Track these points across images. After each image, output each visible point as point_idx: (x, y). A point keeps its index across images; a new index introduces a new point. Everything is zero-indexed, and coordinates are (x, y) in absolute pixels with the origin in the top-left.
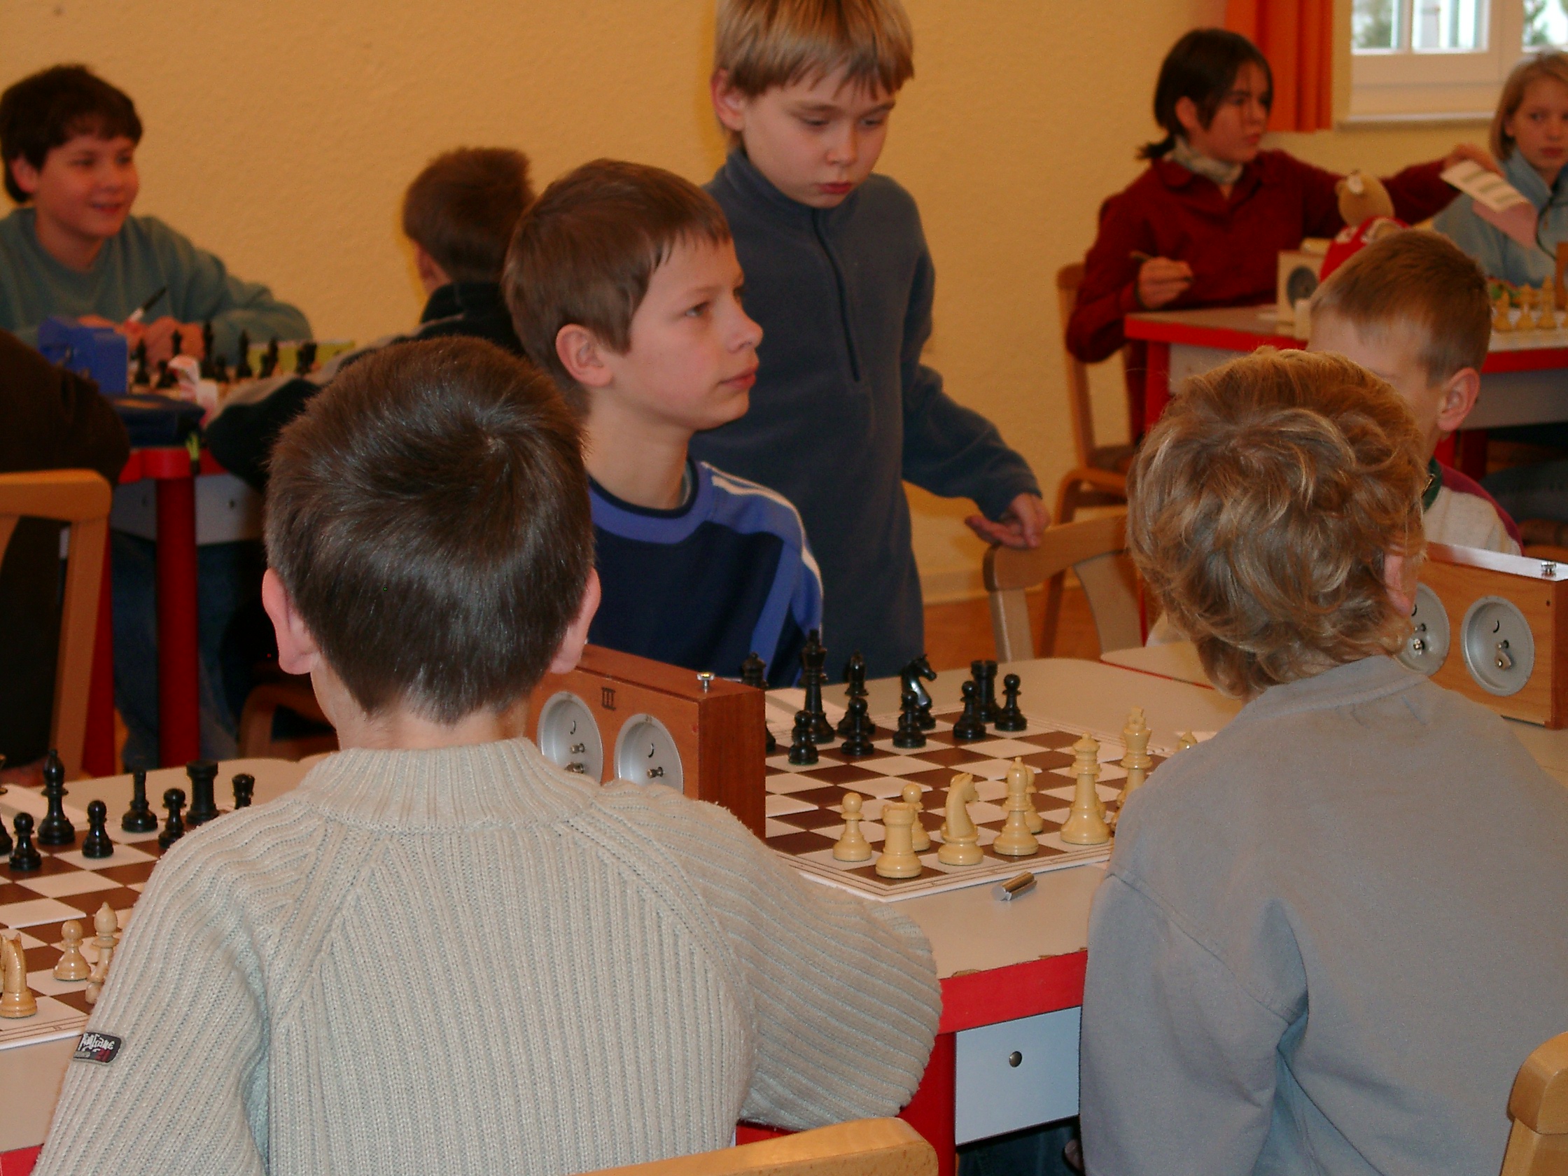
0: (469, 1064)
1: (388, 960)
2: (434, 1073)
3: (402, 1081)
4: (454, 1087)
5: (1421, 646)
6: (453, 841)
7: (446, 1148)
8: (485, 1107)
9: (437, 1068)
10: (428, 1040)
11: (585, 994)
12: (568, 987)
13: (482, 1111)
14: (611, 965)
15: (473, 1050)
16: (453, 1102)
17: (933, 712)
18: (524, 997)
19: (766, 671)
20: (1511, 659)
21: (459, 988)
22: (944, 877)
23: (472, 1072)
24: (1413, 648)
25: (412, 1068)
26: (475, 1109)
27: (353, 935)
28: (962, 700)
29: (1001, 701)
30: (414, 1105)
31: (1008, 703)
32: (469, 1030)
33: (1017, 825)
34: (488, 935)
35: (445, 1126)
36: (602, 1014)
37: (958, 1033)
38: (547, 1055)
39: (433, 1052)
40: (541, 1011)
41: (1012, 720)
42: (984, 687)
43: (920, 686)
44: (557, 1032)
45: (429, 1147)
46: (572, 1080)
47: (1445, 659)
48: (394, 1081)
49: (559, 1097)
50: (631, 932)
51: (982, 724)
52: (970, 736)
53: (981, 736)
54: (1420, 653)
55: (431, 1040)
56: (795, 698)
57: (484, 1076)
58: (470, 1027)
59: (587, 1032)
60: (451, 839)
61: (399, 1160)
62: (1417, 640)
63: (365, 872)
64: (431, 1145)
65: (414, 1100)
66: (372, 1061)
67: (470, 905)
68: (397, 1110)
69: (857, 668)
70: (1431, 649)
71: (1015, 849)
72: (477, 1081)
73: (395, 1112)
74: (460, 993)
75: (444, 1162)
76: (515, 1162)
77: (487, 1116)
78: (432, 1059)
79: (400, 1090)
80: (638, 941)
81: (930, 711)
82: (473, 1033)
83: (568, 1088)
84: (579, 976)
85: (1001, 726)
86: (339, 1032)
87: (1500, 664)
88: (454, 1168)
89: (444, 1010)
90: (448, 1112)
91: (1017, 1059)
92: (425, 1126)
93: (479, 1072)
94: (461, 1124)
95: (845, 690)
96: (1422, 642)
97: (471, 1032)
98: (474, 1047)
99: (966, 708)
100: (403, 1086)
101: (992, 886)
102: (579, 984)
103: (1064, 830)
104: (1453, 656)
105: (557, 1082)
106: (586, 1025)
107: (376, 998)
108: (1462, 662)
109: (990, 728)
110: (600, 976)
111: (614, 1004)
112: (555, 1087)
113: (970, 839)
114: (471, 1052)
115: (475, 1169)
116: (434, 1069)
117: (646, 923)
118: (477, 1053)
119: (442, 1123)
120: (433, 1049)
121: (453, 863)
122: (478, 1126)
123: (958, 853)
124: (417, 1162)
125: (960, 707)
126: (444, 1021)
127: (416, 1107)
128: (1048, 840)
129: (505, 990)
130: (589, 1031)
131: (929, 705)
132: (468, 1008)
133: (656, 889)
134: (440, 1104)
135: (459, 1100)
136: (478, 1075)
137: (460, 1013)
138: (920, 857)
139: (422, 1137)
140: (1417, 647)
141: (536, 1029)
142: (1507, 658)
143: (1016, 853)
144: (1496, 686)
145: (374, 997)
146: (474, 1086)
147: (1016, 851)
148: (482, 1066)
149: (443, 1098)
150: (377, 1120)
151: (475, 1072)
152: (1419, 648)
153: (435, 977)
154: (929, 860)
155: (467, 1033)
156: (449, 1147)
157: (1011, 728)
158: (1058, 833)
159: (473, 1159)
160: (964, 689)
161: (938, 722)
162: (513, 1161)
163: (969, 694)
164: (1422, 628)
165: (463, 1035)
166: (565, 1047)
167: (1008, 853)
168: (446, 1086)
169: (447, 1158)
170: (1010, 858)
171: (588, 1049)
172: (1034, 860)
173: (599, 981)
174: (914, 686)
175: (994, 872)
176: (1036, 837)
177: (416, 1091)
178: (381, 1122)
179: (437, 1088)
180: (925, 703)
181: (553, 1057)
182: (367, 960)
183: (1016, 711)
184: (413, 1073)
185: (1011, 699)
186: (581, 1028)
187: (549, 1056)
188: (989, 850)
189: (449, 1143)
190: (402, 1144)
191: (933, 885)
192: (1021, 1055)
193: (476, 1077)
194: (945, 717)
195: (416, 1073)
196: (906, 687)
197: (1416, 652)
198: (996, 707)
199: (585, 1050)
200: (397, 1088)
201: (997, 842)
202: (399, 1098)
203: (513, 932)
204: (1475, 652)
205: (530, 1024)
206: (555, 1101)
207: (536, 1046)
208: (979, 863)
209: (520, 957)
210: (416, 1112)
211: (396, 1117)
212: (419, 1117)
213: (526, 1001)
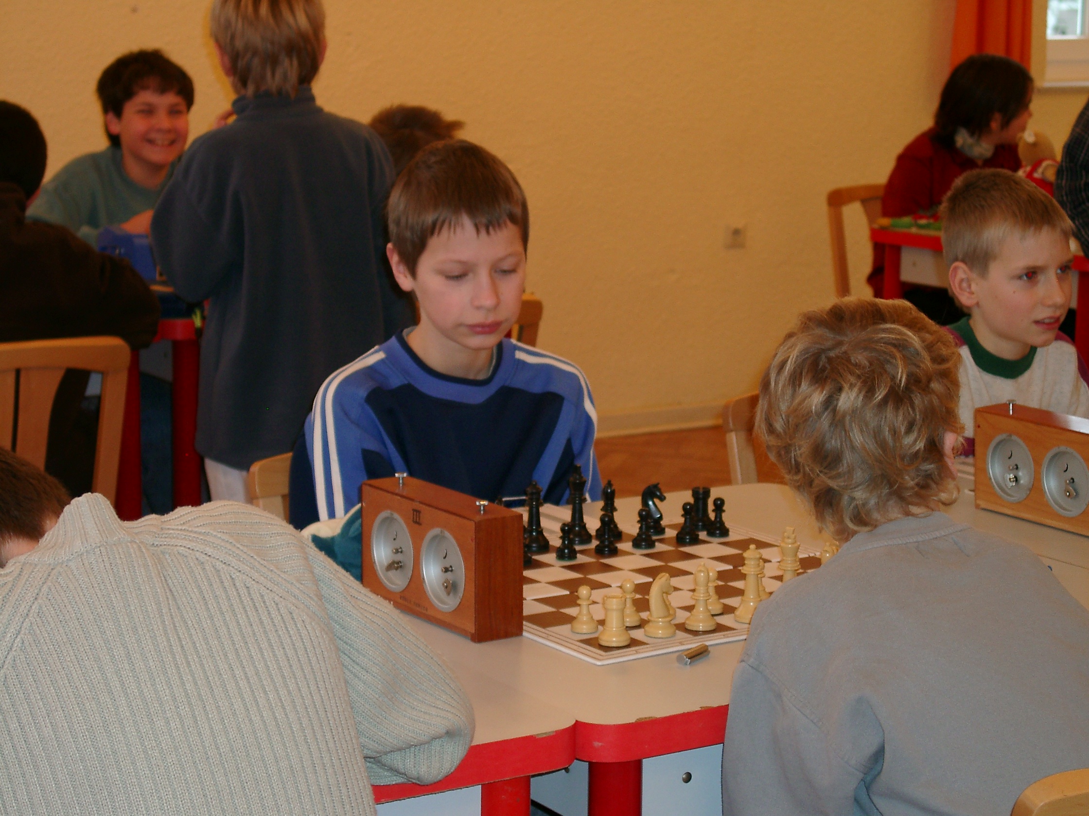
0: (130, 704)
1: (64, 645)
2: (106, 715)
3: (83, 724)
4: (121, 721)
5: (1015, 479)
6: (102, 551)
7: (121, 763)
8: (145, 730)
9: (107, 710)
10: (98, 693)
11: (200, 642)
12: (188, 640)
13: (143, 734)
14: (211, 618)
15: (131, 694)
16: (122, 732)
17: (663, 523)
18: (162, 650)
19: (542, 494)
20: (1075, 490)
21: (117, 653)
22: (646, 646)
23: (132, 708)
24: (1008, 480)
25: (89, 714)
26: (138, 733)
27: (39, 632)
28: (682, 516)
29: (712, 516)
30: (95, 738)
31: (716, 517)
32: (126, 681)
33: (701, 609)
34: (133, 611)
35: (119, 749)
36: (214, 652)
37: (644, 760)
38: (183, 687)
39: (103, 700)
40: (174, 658)
41: (718, 529)
42: (701, 506)
43: (654, 503)
44: (187, 671)
45: (110, 765)
46: (203, 701)
47: (1030, 490)
48: (78, 725)
49: (197, 713)
50: (218, 593)
51: (697, 533)
52: (688, 540)
53: (696, 541)
54: (1014, 484)
55: (101, 692)
56: (565, 513)
57: (141, 710)
58: (127, 679)
59: (206, 666)
60: (100, 550)
61: (91, 777)
62: (1011, 475)
63: (45, 589)
64: (111, 763)
65: (94, 735)
66: (61, 715)
67: (120, 592)
68: (83, 744)
69: (609, 491)
70: (1022, 482)
71: (700, 626)
72: (137, 714)
73: (82, 746)
74: (118, 656)
75: (122, 773)
76: (172, 763)
77: (147, 736)
78: (102, 705)
79: (83, 731)
80: (224, 598)
81: (661, 522)
82: (130, 682)
83: (201, 706)
84: (193, 632)
85: (711, 534)
86: (36, 700)
87: (1068, 494)
88: (130, 775)
89: (107, 670)
90: (120, 738)
91: (688, 778)
92: (104, 751)
93: (137, 708)
94: (130, 745)
95: (601, 507)
96: (1015, 477)
97: (128, 682)
98: (132, 692)
99: (685, 521)
100: (85, 727)
101: (677, 654)
102: (194, 637)
103: (737, 613)
104: (1036, 487)
105: (193, 704)
106: (205, 662)
107: (59, 672)
108: (1042, 492)
109: (703, 535)
110: (206, 628)
111: (220, 643)
112: (192, 707)
113: (668, 619)
114: (130, 695)
115: (145, 774)
116: (105, 711)
117: (225, 584)
118: (134, 695)
119: (116, 747)
120: (103, 698)
121: (105, 566)
122: (142, 744)
123: (658, 628)
124: (103, 776)
125: (682, 520)
126: (109, 677)
127: (96, 739)
128: (725, 620)
129: (149, 648)
130: (208, 666)
131: (661, 518)
132: (124, 666)
133: (224, 561)
134: (113, 734)
135: (126, 729)
136: (137, 710)
137: (119, 670)
138: (629, 632)
139: (104, 758)
140: (1012, 480)
141: (174, 671)
142: (1073, 491)
143: (701, 629)
144: (1064, 509)
145: (57, 671)
146: (135, 718)
147: (701, 627)
148: (138, 703)
149: (114, 730)
150: (70, 754)
151: (134, 708)
152: (1013, 481)
153: (99, 648)
154: (638, 634)
155: (125, 682)
156: (124, 762)
157: (718, 535)
158: (732, 615)
159: (142, 767)
160: (684, 507)
161: (667, 530)
162: (170, 763)
163: (687, 510)
164: (1015, 467)
165: (122, 684)
166: (194, 679)
167: (695, 629)
168: (115, 721)
169: (124, 770)
170: (695, 633)
171: (210, 678)
172: (712, 635)
173: (206, 631)
174: (651, 503)
175: (681, 644)
176: (715, 618)
177: (94, 729)
178: (73, 754)
179: (109, 724)
180: (659, 516)
181: (187, 688)
182: (50, 647)
183: (722, 523)
184: (90, 717)
185: (718, 515)
186: (202, 665)
187: (184, 687)
188: (682, 627)
189: (123, 759)
190: (91, 766)
191: (637, 652)
192: (690, 773)
193: (135, 711)
194: (672, 526)
195: (93, 716)
196: (645, 503)
197: (1011, 484)
198: (709, 519)
199: (208, 678)
200: (81, 729)
201: (687, 622)
202: (83, 736)
203: (150, 607)
204: (1051, 484)
205: (169, 668)
206: (194, 716)
207: (175, 682)
208: (672, 637)
209: (157, 622)
210: (97, 743)
211: (83, 749)
212: (100, 745)
213: (164, 652)
